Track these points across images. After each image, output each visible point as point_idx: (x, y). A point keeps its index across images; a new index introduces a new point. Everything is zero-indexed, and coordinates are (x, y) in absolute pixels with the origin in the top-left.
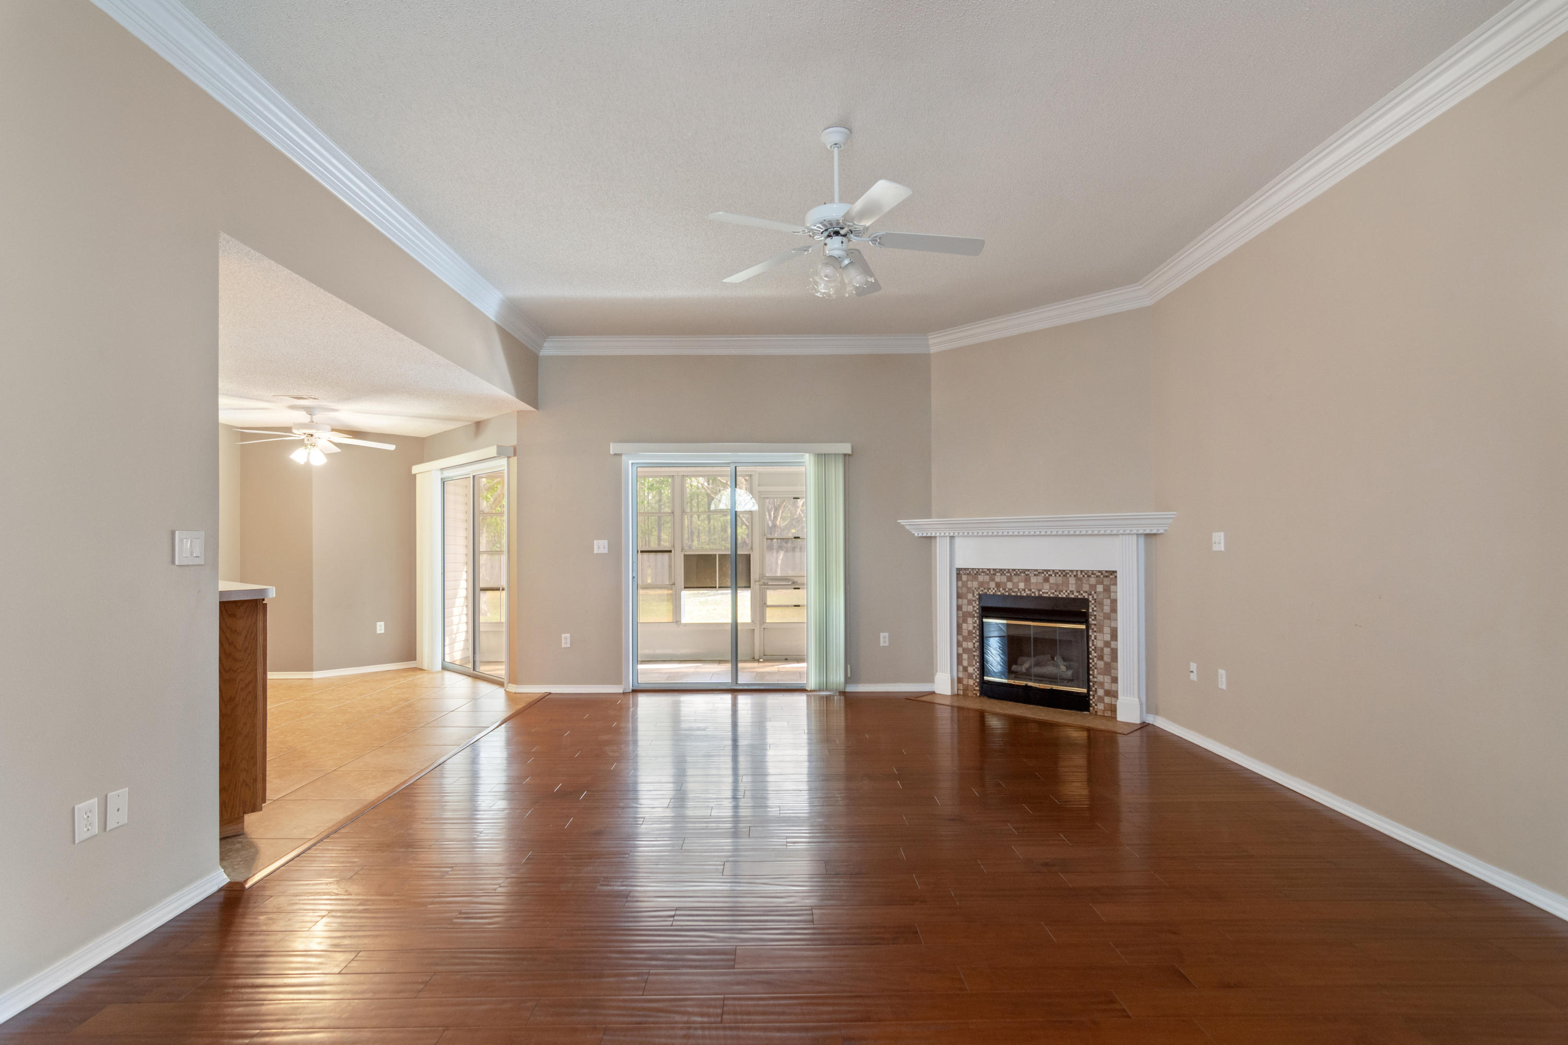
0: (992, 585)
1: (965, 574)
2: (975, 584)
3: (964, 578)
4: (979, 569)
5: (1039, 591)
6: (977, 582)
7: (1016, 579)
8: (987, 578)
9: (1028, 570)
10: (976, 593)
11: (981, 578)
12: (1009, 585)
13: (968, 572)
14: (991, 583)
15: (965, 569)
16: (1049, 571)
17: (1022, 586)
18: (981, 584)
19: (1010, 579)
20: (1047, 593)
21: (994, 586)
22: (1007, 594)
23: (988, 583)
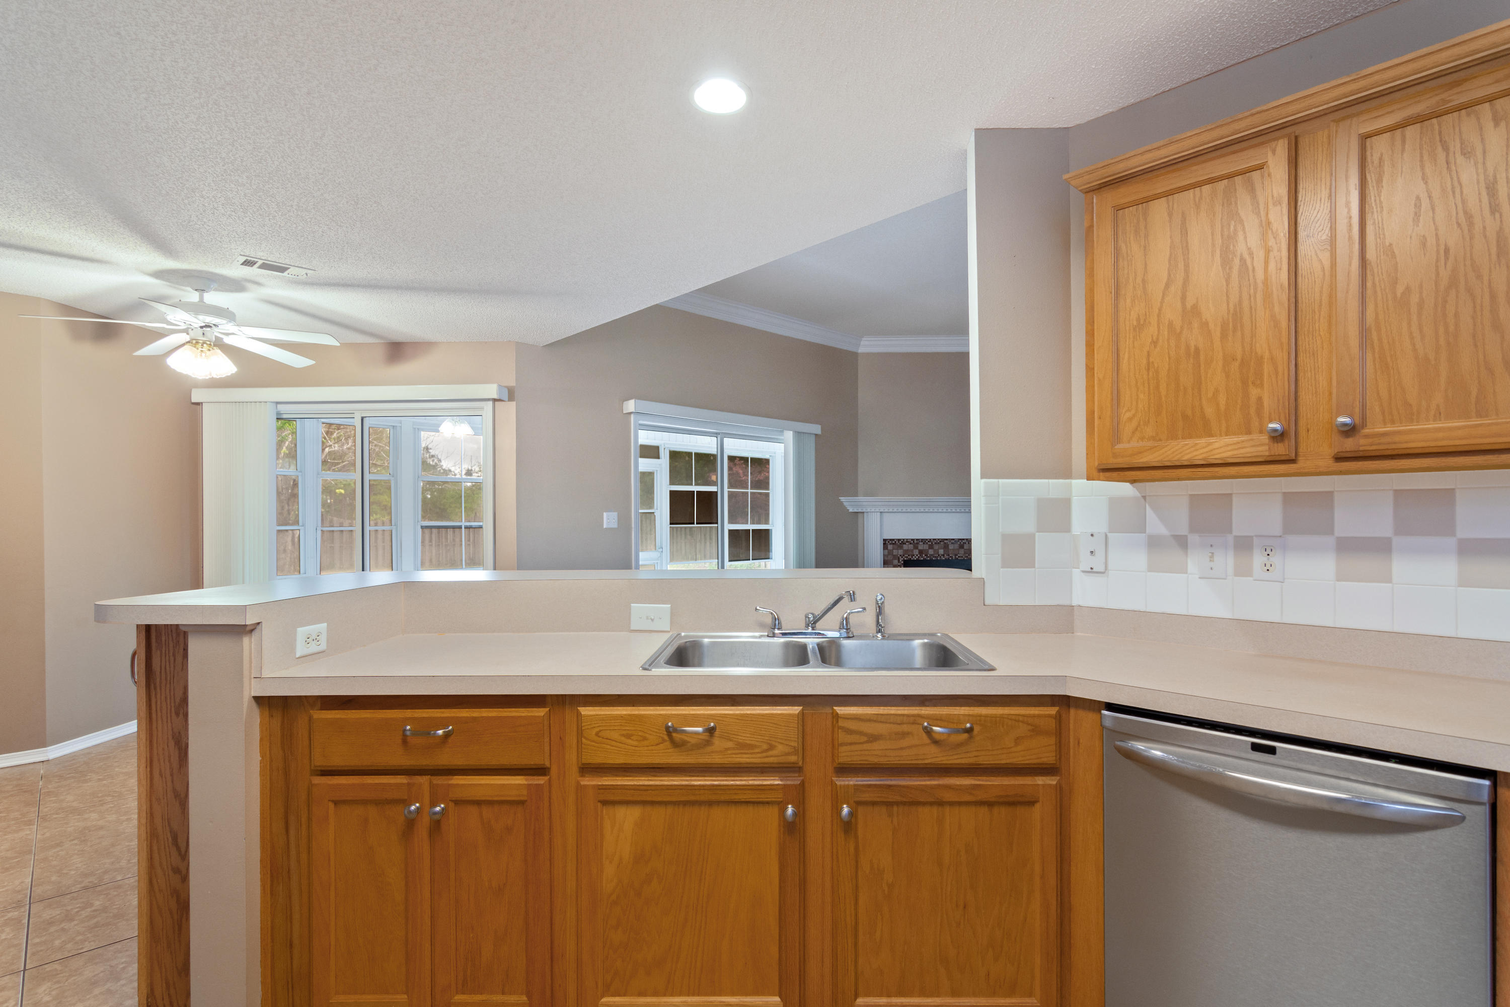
0: (916, 552)
1: (890, 544)
2: (900, 552)
3: (890, 547)
4: (904, 539)
5: (956, 555)
6: (902, 551)
7: (936, 547)
8: (911, 547)
9: (947, 539)
10: (901, 559)
11: (905, 547)
12: (931, 552)
13: (894, 542)
14: (915, 551)
15: (891, 540)
16: (964, 539)
17: (941, 552)
18: (906, 551)
19: (931, 547)
20: (962, 557)
21: (917, 553)
22: (929, 559)
23: (912, 551)
